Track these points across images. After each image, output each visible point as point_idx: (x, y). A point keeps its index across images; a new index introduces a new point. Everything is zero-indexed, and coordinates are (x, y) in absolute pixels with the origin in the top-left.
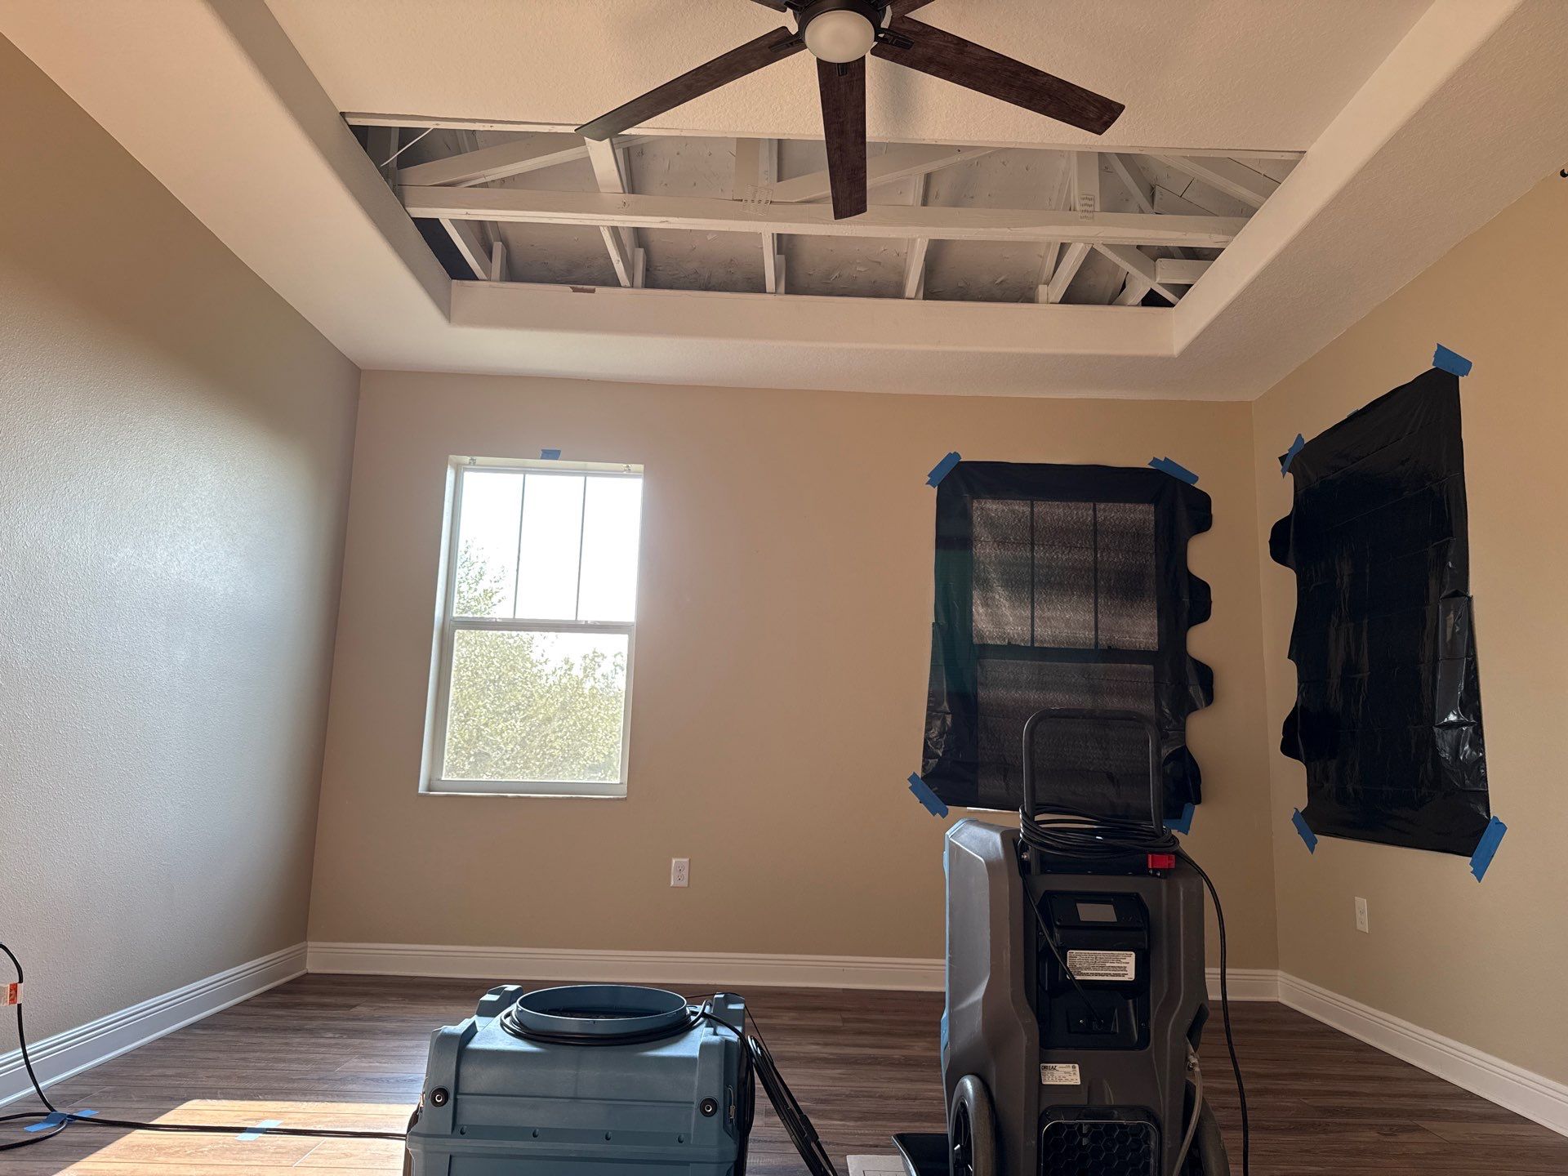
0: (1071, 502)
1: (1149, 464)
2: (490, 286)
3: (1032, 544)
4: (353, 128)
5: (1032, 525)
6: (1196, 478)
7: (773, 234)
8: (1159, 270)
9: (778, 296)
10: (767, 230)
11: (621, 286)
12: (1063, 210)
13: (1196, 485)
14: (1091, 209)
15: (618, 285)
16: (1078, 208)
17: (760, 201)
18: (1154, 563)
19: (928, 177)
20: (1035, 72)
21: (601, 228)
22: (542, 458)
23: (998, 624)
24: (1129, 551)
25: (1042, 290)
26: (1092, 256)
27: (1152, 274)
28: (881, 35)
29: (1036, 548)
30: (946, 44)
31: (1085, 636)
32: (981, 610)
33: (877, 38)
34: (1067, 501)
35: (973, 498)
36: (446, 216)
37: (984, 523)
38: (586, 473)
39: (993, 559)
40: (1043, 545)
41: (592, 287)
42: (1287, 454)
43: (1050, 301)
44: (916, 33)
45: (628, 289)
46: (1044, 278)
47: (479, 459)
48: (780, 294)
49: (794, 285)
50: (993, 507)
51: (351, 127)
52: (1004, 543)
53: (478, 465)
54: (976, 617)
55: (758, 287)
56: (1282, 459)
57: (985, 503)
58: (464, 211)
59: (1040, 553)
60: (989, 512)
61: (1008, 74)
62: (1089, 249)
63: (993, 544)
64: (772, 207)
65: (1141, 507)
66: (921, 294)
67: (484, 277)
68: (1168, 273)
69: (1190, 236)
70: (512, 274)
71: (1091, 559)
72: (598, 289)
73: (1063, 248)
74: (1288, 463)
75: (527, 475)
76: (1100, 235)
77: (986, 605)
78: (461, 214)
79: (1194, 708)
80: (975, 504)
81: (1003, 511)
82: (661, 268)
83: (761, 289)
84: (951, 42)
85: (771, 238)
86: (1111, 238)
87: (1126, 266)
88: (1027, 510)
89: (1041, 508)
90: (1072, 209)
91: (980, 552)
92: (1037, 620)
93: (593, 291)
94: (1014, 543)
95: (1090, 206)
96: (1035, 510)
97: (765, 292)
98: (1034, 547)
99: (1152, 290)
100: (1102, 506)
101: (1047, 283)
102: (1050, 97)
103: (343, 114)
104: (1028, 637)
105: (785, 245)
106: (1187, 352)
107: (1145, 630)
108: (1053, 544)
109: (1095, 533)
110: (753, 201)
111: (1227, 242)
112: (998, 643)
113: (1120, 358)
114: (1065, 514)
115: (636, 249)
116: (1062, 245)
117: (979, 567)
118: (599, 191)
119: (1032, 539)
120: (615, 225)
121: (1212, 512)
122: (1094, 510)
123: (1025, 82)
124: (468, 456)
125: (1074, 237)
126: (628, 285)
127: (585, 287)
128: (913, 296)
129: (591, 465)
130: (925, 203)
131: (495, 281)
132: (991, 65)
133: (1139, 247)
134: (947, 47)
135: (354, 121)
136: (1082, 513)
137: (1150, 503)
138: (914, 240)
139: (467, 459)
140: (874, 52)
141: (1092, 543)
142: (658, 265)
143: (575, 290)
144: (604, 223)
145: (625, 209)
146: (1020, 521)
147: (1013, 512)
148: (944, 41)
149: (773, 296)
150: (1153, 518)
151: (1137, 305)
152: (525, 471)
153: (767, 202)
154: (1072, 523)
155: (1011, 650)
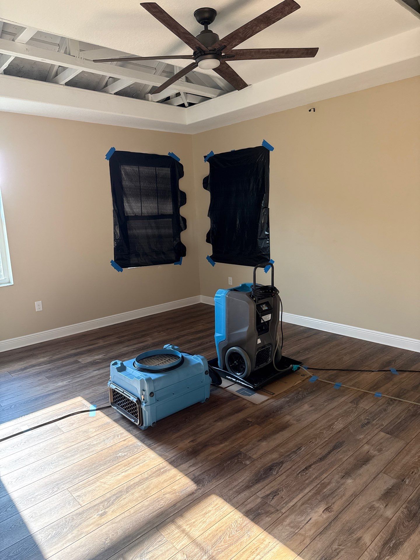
0: (149, 167)
1: (168, 154)
3: (140, 181)
5: (139, 175)
6: (180, 160)
13: (180, 162)
14: (183, 80)
17: (81, 58)
23: (131, 209)
24: (165, 183)
25: (150, 96)
31: (155, 211)
32: (127, 204)
35: (121, 165)
37: (125, 174)
39: (129, 187)
40: (143, 182)
42: (207, 156)
43: (153, 101)
50: (128, 168)
52: (132, 181)
54: (125, 207)
56: (205, 157)
57: (125, 167)
59: (142, 184)
60: (126, 170)
63: (129, 181)
64: (86, 62)
65: (167, 169)
69: (206, 94)
71: (156, 186)
74: (207, 158)
76: (185, 90)
77: (128, 203)
79: (182, 230)
80: (122, 167)
81: (131, 169)
86: (187, 91)
87: (184, 97)
88: (137, 169)
91: (124, 184)
92: (143, 207)
94: (134, 181)
96: (140, 169)
98: (140, 183)
100: (158, 168)
101: (151, 94)
104: (140, 213)
107: (169, 208)
108: (145, 182)
109: (156, 178)
110: (79, 57)
112: (132, 215)
114: (148, 171)
117: (125, 189)
121: (184, 171)
136: (152, 171)
137: (169, 167)
141: (156, 181)
145: (28, 52)
146: (135, 173)
147: (133, 170)
150: (170, 172)
151: (176, 106)
153: (84, 59)
154: (150, 174)
155: (136, 217)
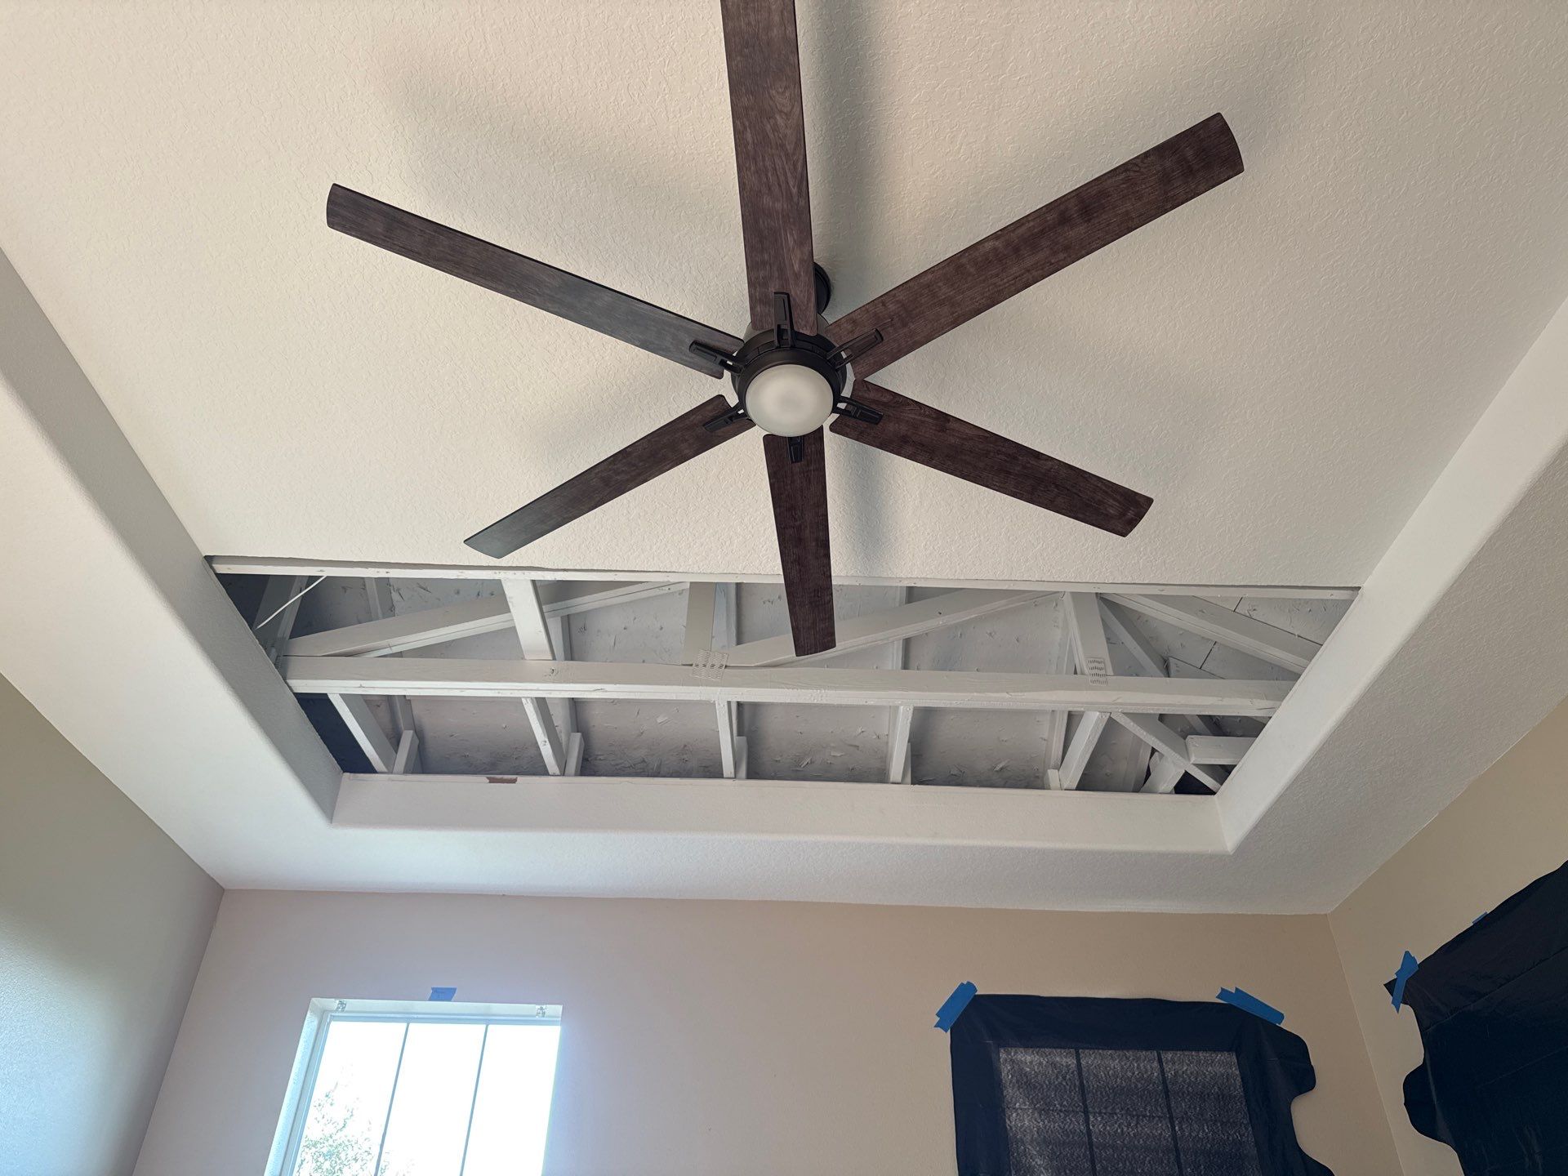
0: (1128, 1050)
1: (1218, 997)
2: (389, 779)
3: (1086, 1113)
4: (222, 577)
5: (1082, 1083)
6: (1281, 1017)
7: (729, 703)
8: (1191, 749)
9: (737, 781)
10: (722, 697)
11: (549, 775)
12: (1067, 673)
13: (1283, 1025)
14: (1103, 672)
15: (545, 773)
16: (1086, 671)
17: (713, 666)
18: (1251, 1139)
19: (907, 643)
20: (1037, 455)
21: (524, 701)
22: (430, 1000)
24: (1216, 1121)
25: (1053, 775)
26: (1111, 727)
27: (1185, 752)
28: (842, 406)
29: (1092, 1119)
30: (923, 419)
33: (835, 410)
34: (1123, 1050)
35: (999, 1046)
36: (335, 689)
37: (1018, 1081)
38: (488, 1020)
39: (1036, 1136)
40: (1100, 1113)
41: (514, 777)
42: (1395, 979)
43: (1065, 787)
44: (885, 404)
45: (559, 777)
46: (1052, 763)
47: (353, 1004)
48: (740, 779)
49: (756, 767)
50: (1029, 1059)
51: (217, 575)
52: (1047, 1112)
53: (347, 1012)
55: (712, 770)
56: (1390, 986)
57: (1016, 1053)
58: (358, 683)
59: (1097, 1125)
60: (1022, 1066)
61: (1003, 457)
62: (1106, 718)
63: (1033, 1113)
64: (726, 672)
65: (1219, 1056)
66: (909, 778)
67: (385, 770)
68: (1204, 752)
69: (1227, 701)
70: (422, 763)
71: (1168, 1134)
72: (520, 779)
73: (1073, 720)
74: (1400, 989)
75: (412, 1026)
76: (1119, 701)
78: (354, 687)
80: (1003, 1055)
81: (1040, 1064)
82: (602, 758)
83: (718, 774)
84: (928, 416)
85: (726, 706)
86: (1130, 704)
87: (1153, 741)
88: (1072, 1061)
89: (1092, 1059)
90: (1078, 670)
91: (1016, 1125)
93: (514, 781)
94: (1061, 1111)
95: (1101, 669)
96: (1083, 1062)
97: (723, 777)
98: (1089, 1118)
99: (1186, 773)
100: (1170, 1055)
101: (1058, 768)
102: (1057, 486)
103: (209, 559)
105: (746, 717)
106: (1243, 848)
108: (1114, 1113)
109: (1167, 1096)
110: (705, 666)
111: (1273, 709)
113: (1163, 856)
114: (1122, 1068)
115: (573, 734)
116: (1070, 715)
117: (1018, 1148)
118: (523, 658)
119: (1086, 1107)
120: (543, 696)
121: (1312, 1064)
122: (1160, 1061)
123: (1024, 467)
124: (336, 998)
125: (1087, 703)
126: (558, 772)
127: (506, 777)
128: (899, 780)
129: (497, 1008)
130: (906, 666)
131: (398, 773)
132: (981, 446)
133: (1162, 717)
134: (923, 422)
135: (223, 569)
136: (1145, 1067)
137: (1229, 1050)
138: (897, 708)
139: (334, 1003)
140: (834, 428)
141: (1165, 1110)
142: (599, 753)
143: (492, 781)
144: (526, 694)
145: (554, 676)
146: (1064, 1078)
147: (1054, 1065)
148: (920, 415)
149: (732, 780)
150: (1238, 1072)
151: (1170, 793)
152: (409, 1018)
153: (721, 667)
154: (1133, 1080)
